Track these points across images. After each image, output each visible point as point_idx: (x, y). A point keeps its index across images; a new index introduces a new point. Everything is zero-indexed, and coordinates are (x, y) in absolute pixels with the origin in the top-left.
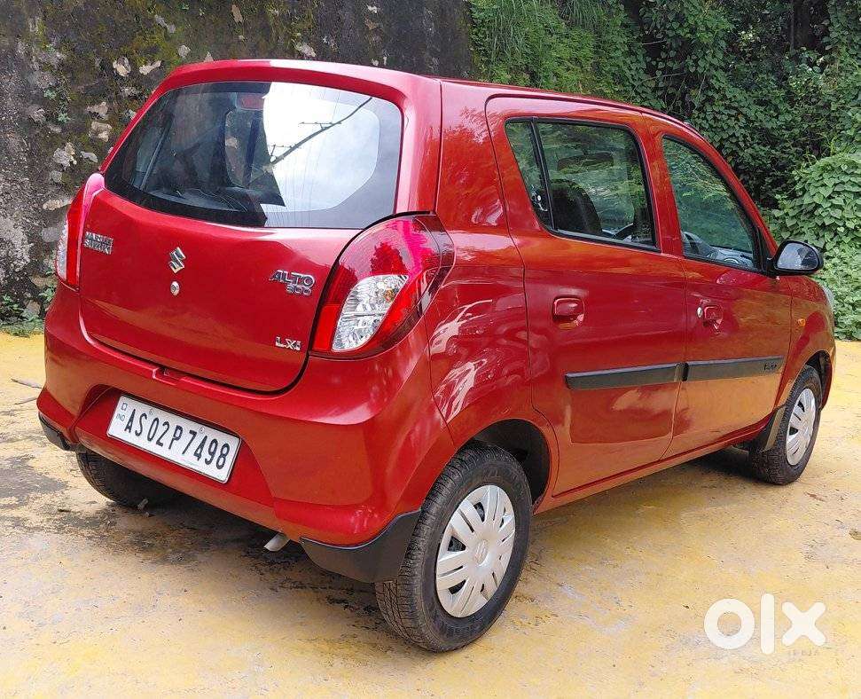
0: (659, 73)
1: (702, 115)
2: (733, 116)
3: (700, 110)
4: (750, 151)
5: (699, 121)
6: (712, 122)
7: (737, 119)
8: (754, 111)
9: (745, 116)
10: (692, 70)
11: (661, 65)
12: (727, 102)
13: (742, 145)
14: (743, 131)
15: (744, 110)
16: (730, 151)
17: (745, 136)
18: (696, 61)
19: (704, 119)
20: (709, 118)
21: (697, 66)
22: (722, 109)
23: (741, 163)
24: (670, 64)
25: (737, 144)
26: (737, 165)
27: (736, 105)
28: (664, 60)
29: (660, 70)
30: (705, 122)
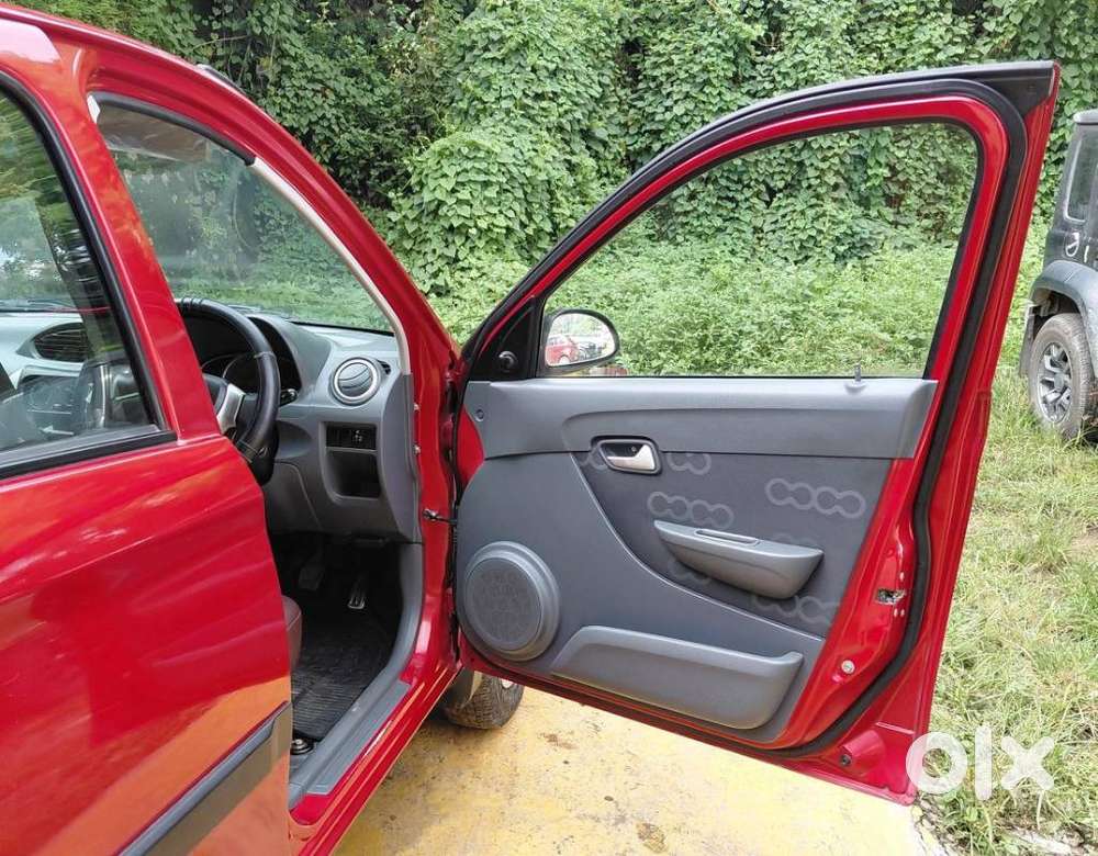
0: (215, 37)
1: (280, 92)
2: (318, 91)
3: (278, 85)
4: (347, 136)
5: (278, 100)
6: (294, 101)
7: (325, 96)
8: (343, 84)
9: (334, 91)
10: (258, 31)
11: (216, 26)
12: (309, 74)
13: (337, 129)
14: (334, 111)
15: (331, 84)
16: (321, 138)
17: (338, 118)
18: (260, 19)
19: (284, 96)
20: (290, 95)
21: (263, 25)
22: (304, 82)
23: (339, 153)
24: (227, 23)
25: (329, 127)
26: (334, 156)
27: (319, 76)
28: (218, 18)
29: (216, 31)
30: (285, 101)
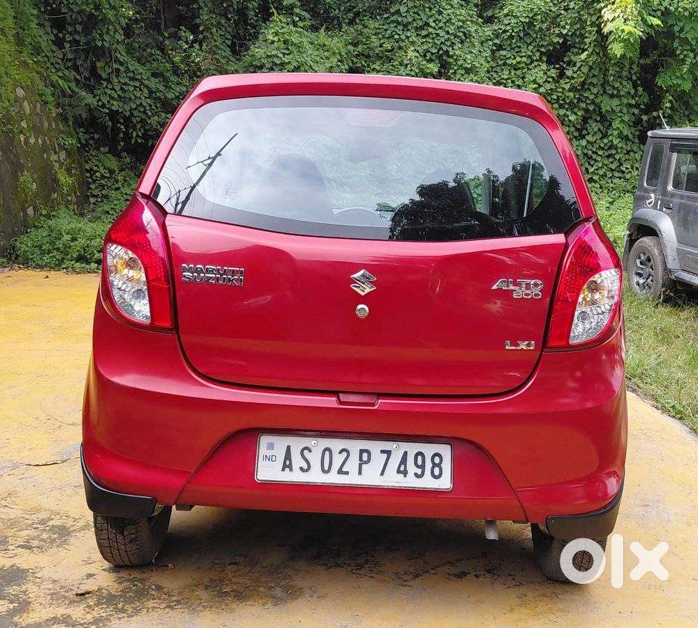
0: (67, 45)
1: (110, 86)
2: (137, 87)
3: (109, 81)
4: (156, 118)
5: (109, 92)
6: (120, 93)
7: (141, 90)
8: (153, 83)
9: (147, 87)
10: (99, 44)
11: (68, 38)
12: (131, 75)
13: (150, 114)
14: (149, 101)
15: (146, 82)
16: (139, 119)
17: (150, 105)
18: (101, 35)
19: (113, 89)
20: (117, 88)
21: (103, 40)
22: (127, 80)
23: (149, 130)
24: (77, 37)
25: (144, 112)
26: (146, 131)
27: (139, 77)
28: (70, 33)
29: (67, 42)
30: (113, 92)
